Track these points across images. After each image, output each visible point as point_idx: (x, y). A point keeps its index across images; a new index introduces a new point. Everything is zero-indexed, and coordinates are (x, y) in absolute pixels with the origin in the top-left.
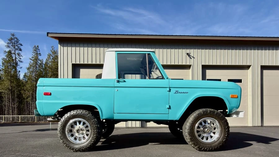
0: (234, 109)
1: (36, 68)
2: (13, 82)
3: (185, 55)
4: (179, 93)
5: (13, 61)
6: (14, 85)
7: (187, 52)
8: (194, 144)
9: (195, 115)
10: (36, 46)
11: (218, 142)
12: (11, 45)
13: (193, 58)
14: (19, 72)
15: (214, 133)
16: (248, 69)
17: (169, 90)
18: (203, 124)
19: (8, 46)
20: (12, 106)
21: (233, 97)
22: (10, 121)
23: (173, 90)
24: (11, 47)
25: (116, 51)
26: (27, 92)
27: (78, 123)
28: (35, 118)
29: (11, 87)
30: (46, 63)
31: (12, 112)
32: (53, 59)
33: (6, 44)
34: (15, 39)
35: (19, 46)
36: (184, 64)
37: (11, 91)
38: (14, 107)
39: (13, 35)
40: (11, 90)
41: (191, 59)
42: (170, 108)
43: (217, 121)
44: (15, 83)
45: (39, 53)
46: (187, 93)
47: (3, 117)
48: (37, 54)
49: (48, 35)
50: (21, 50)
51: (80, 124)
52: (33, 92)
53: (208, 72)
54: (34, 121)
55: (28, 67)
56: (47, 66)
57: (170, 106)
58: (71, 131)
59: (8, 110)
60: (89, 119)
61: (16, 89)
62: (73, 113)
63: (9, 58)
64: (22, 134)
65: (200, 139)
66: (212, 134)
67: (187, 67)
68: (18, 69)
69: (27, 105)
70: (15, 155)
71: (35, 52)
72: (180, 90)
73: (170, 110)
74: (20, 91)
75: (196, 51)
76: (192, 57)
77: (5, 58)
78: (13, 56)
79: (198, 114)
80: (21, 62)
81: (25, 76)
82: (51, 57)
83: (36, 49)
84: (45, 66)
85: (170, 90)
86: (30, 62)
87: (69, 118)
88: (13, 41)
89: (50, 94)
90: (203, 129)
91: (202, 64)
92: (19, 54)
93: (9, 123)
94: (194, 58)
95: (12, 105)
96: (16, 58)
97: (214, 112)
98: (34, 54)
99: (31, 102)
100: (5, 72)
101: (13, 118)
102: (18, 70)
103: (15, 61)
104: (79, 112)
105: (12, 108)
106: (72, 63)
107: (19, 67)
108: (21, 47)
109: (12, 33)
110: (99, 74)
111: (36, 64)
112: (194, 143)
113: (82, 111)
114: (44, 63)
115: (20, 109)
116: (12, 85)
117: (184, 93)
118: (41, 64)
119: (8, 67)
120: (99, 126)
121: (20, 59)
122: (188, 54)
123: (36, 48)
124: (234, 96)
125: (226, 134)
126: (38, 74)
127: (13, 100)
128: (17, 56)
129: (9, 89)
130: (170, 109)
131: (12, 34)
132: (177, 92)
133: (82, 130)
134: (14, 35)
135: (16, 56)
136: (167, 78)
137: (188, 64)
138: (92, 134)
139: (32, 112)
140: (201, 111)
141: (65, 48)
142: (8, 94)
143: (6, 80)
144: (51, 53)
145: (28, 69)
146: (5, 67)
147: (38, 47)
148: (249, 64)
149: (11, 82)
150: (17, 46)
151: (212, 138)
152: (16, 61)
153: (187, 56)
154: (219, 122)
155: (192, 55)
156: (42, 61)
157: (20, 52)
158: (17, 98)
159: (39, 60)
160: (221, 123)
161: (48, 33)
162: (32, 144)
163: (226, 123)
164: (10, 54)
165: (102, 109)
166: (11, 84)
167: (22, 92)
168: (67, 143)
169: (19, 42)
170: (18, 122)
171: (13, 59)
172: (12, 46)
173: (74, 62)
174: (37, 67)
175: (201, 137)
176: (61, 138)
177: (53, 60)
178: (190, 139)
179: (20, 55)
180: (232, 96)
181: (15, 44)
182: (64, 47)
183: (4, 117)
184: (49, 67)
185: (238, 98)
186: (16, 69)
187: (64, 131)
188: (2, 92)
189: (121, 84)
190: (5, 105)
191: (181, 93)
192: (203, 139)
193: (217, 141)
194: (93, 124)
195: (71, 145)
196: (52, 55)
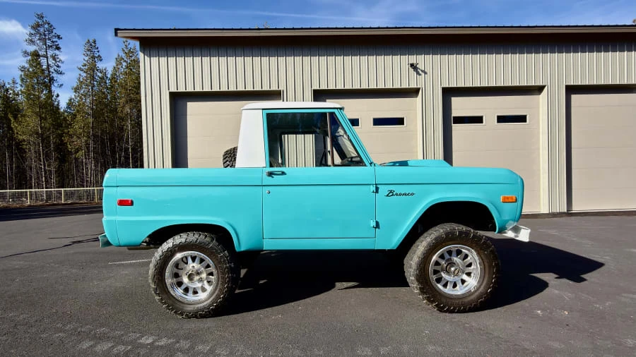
0: (511, 222)
1: (92, 89)
2: (45, 119)
3: (406, 67)
4: (397, 195)
5: (43, 73)
6: (47, 125)
7: (410, 62)
8: (428, 299)
9: (429, 240)
10: (91, 41)
11: (477, 293)
12: (37, 38)
13: (423, 74)
14: (58, 96)
15: (469, 274)
16: (540, 94)
17: (374, 189)
18: (447, 256)
19: (31, 41)
20: (45, 169)
21: (506, 201)
22: (42, 200)
23: (384, 190)
24: (38, 42)
25: (263, 109)
26: (75, 140)
27: (190, 260)
28: (94, 193)
29: (41, 128)
30: (114, 76)
31: (46, 181)
32: (127, 67)
33: (27, 37)
34: (46, 26)
35: (54, 40)
36: (405, 86)
37: (42, 137)
38: (50, 171)
39: (41, 17)
40: (42, 134)
41: (420, 75)
42: (377, 226)
43: (475, 250)
44: (50, 121)
45: (96, 55)
46: (412, 194)
47: (27, 192)
48: (93, 57)
49: (116, 35)
50: (58, 48)
51: (194, 261)
52: (89, 137)
53: (456, 101)
54: (93, 198)
55: (75, 85)
56: (116, 82)
57: (377, 223)
58: (176, 275)
59: (38, 178)
60: (212, 253)
61: (53, 132)
62: (179, 239)
63: (36, 67)
64: (71, 250)
65: (440, 286)
66: (465, 277)
67: (413, 92)
68: (55, 90)
69: (77, 167)
70: (64, 332)
71: (89, 53)
72: (397, 189)
73: (377, 229)
74: (61, 136)
75: (429, 57)
76: (421, 72)
77: (27, 66)
78: (43, 61)
79: (436, 239)
80: (61, 73)
81: (70, 104)
82: (124, 64)
83: (92, 47)
84: (111, 82)
85: (377, 189)
86: (80, 75)
87: (171, 251)
88: (42, 30)
89: (132, 203)
90: (447, 267)
91: (442, 86)
92: (54, 58)
93: (40, 205)
94: (425, 73)
95: (45, 166)
96: (48, 65)
97: (467, 233)
98: (87, 58)
99: (86, 158)
100: (29, 98)
101: (49, 195)
102: (55, 94)
103: (47, 72)
104: (192, 237)
105: (45, 174)
106: (170, 91)
107: (56, 84)
108: (59, 42)
109: (39, 13)
110: (231, 150)
111: (93, 78)
112: (428, 297)
113: (197, 237)
114: (109, 76)
115: (63, 174)
116: (43, 125)
117: (405, 194)
118: (102, 78)
119: (33, 86)
120: (233, 266)
121: (58, 66)
122: (412, 65)
123: (91, 45)
124: (508, 198)
125: (493, 278)
126: (96, 100)
127: (47, 156)
128: (51, 62)
129: (37, 133)
130: (379, 228)
131: (38, 15)
132: (391, 193)
133: (198, 273)
134: (43, 17)
135: (49, 63)
136: (371, 163)
137: (413, 86)
138: (220, 283)
139: (87, 181)
140: (442, 231)
141: (155, 60)
142: (34, 143)
143: (30, 114)
144: (124, 55)
145: (76, 90)
146: (28, 86)
147: (95, 42)
148: (541, 84)
149: (41, 118)
150: (49, 39)
151: (465, 284)
152: (49, 72)
153: (411, 70)
154: (478, 254)
155: (421, 66)
156: (104, 72)
157: (57, 52)
158: (55, 151)
159: (97, 70)
160: (482, 256)
161: (116, 30)
162: (95, 290)
163: (492, 256)
164: (37, 60)
165: (238, 230)
166: (41, 123)
167: (66, 139)
168: (170, 302)
169: (54, 31)
170: (60, 202)
171: (43, 70)
172: (39, 39)
173: (173, 89)
174: (94, 86)
175: (443, 282)
176: (155, 293)
177: (128, 71)
178: (421, 289)
179: (58, 58)
180: (505, 198)
181: (45, 35)
182: (152, 58)
183: (30, 192)
184: (121, 85)
185: (516, 201)
186: (50, 91)
187: (162, 277)
188: (24, 140)
189: (277, 179)
190: (31, 168)
191: (400, 195)
192: (445, 286)
193: (475, 291)
194: (220, 262)
195: (178, 306)
196: (125, 59)
